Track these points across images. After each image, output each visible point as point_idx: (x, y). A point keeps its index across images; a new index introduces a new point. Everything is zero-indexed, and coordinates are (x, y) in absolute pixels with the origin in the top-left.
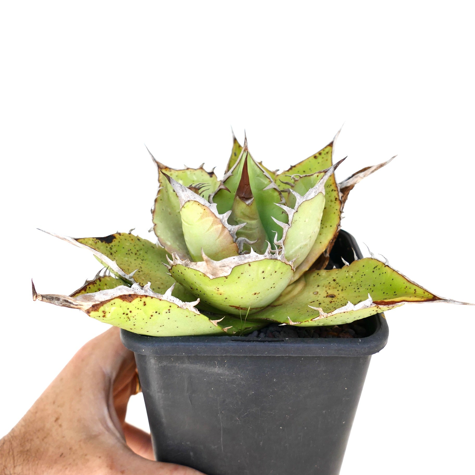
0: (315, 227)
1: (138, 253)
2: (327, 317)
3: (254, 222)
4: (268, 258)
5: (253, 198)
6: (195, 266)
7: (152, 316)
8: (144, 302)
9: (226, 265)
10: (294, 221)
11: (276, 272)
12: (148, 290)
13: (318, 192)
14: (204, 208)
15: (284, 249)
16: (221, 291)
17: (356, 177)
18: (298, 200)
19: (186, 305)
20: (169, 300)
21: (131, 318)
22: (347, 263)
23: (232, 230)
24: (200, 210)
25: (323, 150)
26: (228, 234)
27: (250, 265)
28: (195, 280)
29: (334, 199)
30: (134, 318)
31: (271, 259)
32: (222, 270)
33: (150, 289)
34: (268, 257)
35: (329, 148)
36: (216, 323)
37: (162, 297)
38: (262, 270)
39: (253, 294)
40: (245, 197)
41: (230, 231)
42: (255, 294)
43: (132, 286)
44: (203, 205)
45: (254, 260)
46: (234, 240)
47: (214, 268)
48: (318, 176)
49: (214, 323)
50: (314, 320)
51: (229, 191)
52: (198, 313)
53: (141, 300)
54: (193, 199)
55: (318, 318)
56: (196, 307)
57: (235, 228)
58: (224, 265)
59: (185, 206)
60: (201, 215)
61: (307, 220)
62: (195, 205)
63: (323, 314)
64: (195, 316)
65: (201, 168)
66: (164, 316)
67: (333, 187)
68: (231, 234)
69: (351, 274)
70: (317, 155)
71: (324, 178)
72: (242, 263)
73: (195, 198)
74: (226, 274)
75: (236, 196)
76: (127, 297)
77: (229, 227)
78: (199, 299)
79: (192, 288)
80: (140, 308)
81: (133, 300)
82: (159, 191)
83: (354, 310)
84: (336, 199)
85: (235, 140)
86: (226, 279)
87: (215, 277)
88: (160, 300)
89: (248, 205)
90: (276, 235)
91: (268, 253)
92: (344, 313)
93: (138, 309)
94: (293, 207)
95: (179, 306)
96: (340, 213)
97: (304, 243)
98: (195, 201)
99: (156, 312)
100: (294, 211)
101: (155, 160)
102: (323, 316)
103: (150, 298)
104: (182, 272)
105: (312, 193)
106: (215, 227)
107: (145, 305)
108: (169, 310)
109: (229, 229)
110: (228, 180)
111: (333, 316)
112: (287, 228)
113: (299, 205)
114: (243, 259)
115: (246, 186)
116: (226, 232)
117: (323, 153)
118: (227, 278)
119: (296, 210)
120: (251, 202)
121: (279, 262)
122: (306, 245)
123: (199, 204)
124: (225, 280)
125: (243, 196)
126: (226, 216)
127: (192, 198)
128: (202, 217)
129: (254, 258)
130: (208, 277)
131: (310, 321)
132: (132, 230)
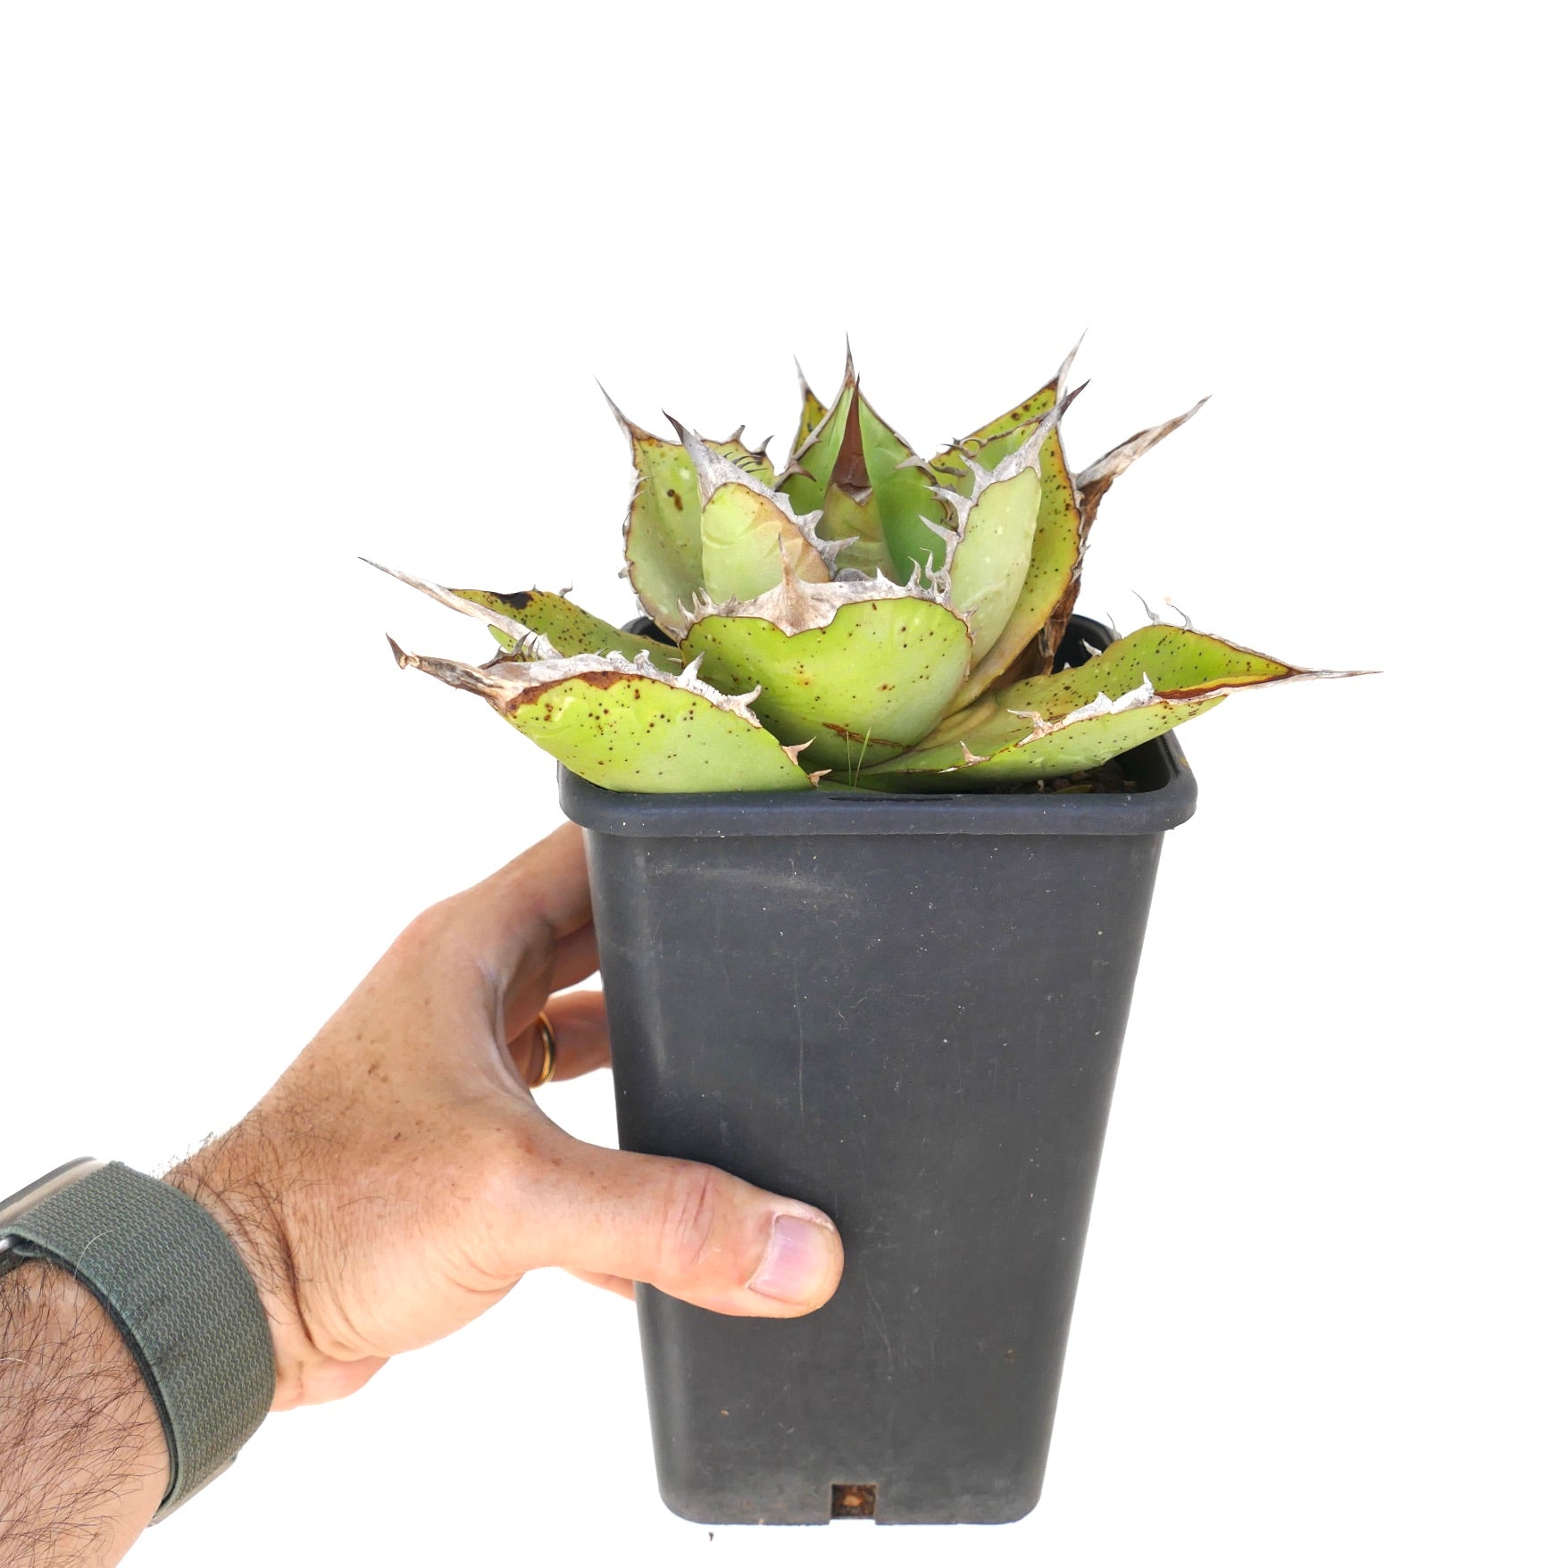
0: (1018, 554)
2: (1050, 734)
3: (873, 546)
4: (916, 596)
5: (871, 489)
6: (751, 608)
7: (652, 725)
8: (637, 691)
9: (824, 597)
10: (969, 528)
11: (932, 634)
12: (645, 665)
13: (1023, 465)
14: (762, 500)
15: (950, 581)
16: (808, 674)
17: (1116, 457)
18: (978, 479)
19: (728, 701)
20: (690, 688)
21: (606, 729)
22: (1098, 652)
23: (828, 549)
24: (753, 504)
25: (1034, 398)
26: (818, 561)
27: (875, 607)
28: (746, 652)
29: (1062, 508)
30: (613, 729)
31: (922, 599)
32: (814, 607)
33: (649, 663)
34: (915, 593)
35: (1048, 393)
36: (796, 753)
37: (675, 682)
38: (901, 625)
39: (878, 689)
40: (854, 484)
41: (821, 553)
42: (885, 688)
43: (608, 656)
44: (759, 495)
45: (883, 595)
46: (832, 574)
47: (800, 598)
48: (1023, 433)
49: (790, 755)
50: (1021, 743)
51: (811, 477)
52: (756, 723)
53: (629, 687)
54: (734, 480)
55: (1031, 736)
56: (750, 706)
57: (833, 546)
58: (819, 597)
59: (715, 497)
60: (753, 517)
61: (1000, 530)
62: (740, 496)
63: (1041, 725)
64: (749, 730)
65: (736, 440)
66: (679, 726)
67: (1060, 480)
68: (824, 561)
69: (1106, 667)
70: (1020, 411)
71: (1038, 432)
72: (858, 600)
73: (739, 477)
74: (823, 623)
75: (830, 485)
76: (597, 676)
77: (819, 543)
78: (759, 688)
80: (626, 703)
81: (612, 684)
82: (638, 488)
83: (1113, 712)
84: (1068, 506)
85: (808, 394)
86: (822, 637)
87: (798, 632)
88: (672, 688)
89: (859, 504)
90: (931, 558)
91: (916, 583)
92: (1091, 719)
93: (623, 705)
94: (968, 497)
95: (715, 704)
96: (1077, 538)
97: (994, 588)
98: (740, 485)
99: (662, 716)
100: (970, 504)
101: (622, 419)
102: (1043, 731)
103: (650, 682)
104: (716, 637)
105: (1010, 468)
106: (786, 544)
107: (638, 697)
108: (691, 712)
109: (820, 549)
110: (806, 456)
111: (1064, 728)
112: (955, 543)
113: (981, 491)
114: (860, 590)
115: (855, 456)
116: (813, 554)
117: (1034, 405)
118: (824, 633)
119: (975, 500)
120: (867, 497)
121: (940, 610)
122: (998, 594)
123: (750, 491)
124: (819, 639)
125: (847, 481)
126: (811, 519)
127: (732, 477)
128: (755, 523)
129: (885, 591)
130: (782, 631)
131: (1012, 749)
132: (566, 591)
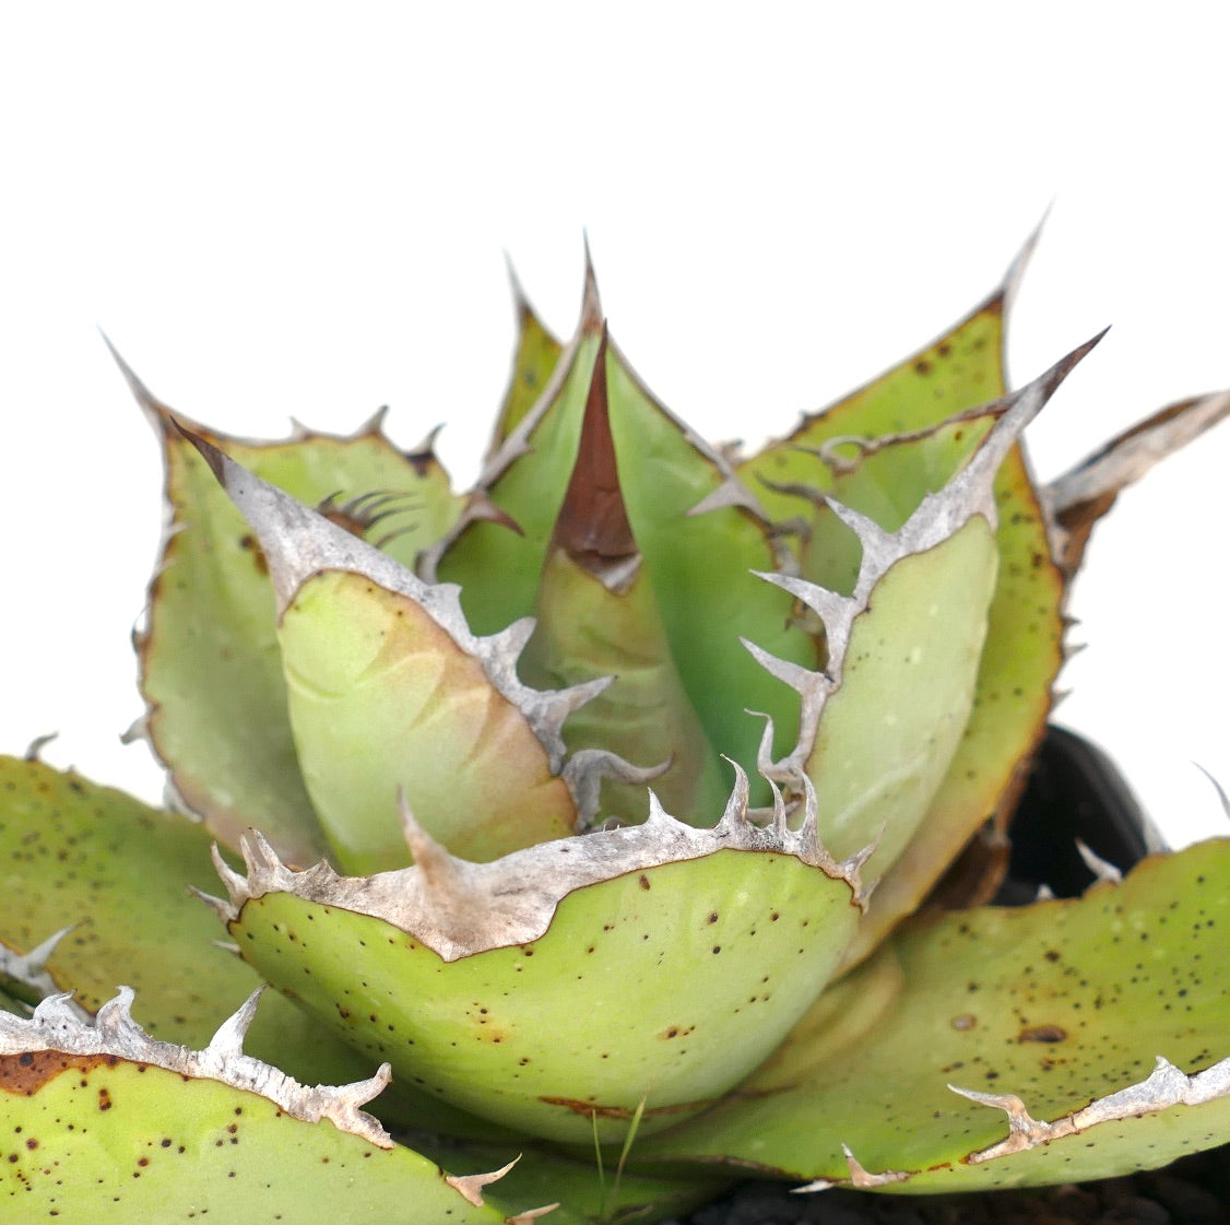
0: (951, 695)
1: (74, 852)
2: (1046, 1143)
3: (644, 676)
4: (739, 847)
5: (639, 558)
6: (361, 894)
7: (143, 1163)
8: (104, 1093)
9: (526, 883)
10: (852, 660)
11: (775, 917)
12: (122, 1030)
13: (965, 513)
14: (400, 605)
15: (814, 797)
16: (500, 1021)
17: (1131, 453)
18: (868, 552)
19: (318, 1099)
20: (229, 1077)
21: (37, 1179)
22: (1110, 871)
23: (544, 711)
24: (380, 616)
25: (959, 330)
26: (525, 735)
27: (645, 884)
28: (360, 972)
29: (1025, 561)
30: (53, 1177)
31: (754, 850)
32: (503, 909)
33: (132, 1024)
34: (736, 840)
35: (985, 323)
36: (478, 1188)
37: (192, 1064)
38: (708, 910)
39: (660, 1037)
40: (602, 551)
41: (530, 720)
42: (672, 1034)
43: (38, 1012)
44: (394, 594)
45: (663, 855)
46: (555, 762)
47: (467, 902)
48: (958, 436)
49: (465, 1192)
50: (979, 1159)
51: (514, 526)
52: (384, 1139)
53: (84, 1084)
54: (338, 564)
55: (1001, 1148)
56: (368, 1109)
57: (555, 704)
58: (515, 886)
59: (301, 599)
60: (382, 644)
61: (916, 655)
62: (353, 595)
63: (1026, 1127)
64: (368, 1155)
65: (374, 432)
66: (207, 1156)
67: (1019, 504)
68: (536, 736)
69: (1139, 921)
70: (932, 357)
71: (994, 440)
72: (606, 874)
73: (349, 558)
74: (525, 934)
75: (552, 551)
76: (10, 1067)
77: (526, 698)
78: (385, 1070)
79: (345, 1015)
80: (79, 1123)
81: (45, 1080)
82: (171, 546)
83: (1190, 1101)
84: (1037, 560)
85: (526, 315)
86: (522, 961)
87: (467, 952)
88: (186, 1078)
89: (614, 592)
90: (769, 731)
91: (739, 820)
92: (1139, 1116)
93: (71, 1127)
94: (846, 591)
95: (286, 1108)
97: (904, 772)
98: (351, 573)
99: (166, 1143)
100: (851, 607)
101: (145, 399)
102: (1030, 1138)
103: (135, 1068)
104: (296, 933)
105: (937, 520)
106: (455, 700)
107: (106, 1106)
108: (233, 1129)
109: (527, 710)
110: (509, 476)
111: (1077, 1133)
112: (822, 696)
113: (876, 577)
114: (611, 850)
115: (602, 494)
116: (512, 723)
117: (958, 344)
118: (529, 954)
119: (862, 599)
120: (632, 575)
121: (793, 867)
122: (912, 782)
123: (372, 586)
124: (518, 965)
125: (587, 545)
126: (506, 645)
127: (334, 558)
128: (387, 655)
129: (669, 846)
130: (432, 950)
131: (957, 1165)
132: (41, 742)
